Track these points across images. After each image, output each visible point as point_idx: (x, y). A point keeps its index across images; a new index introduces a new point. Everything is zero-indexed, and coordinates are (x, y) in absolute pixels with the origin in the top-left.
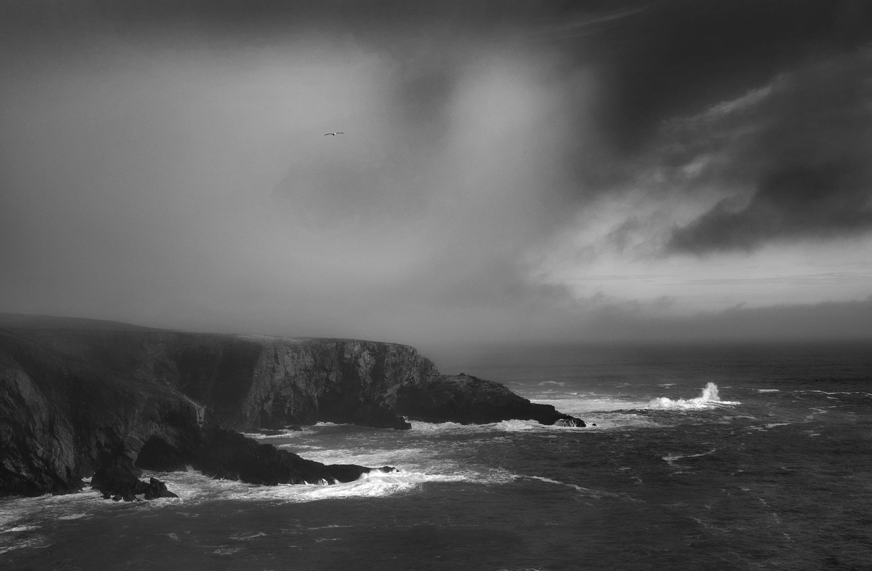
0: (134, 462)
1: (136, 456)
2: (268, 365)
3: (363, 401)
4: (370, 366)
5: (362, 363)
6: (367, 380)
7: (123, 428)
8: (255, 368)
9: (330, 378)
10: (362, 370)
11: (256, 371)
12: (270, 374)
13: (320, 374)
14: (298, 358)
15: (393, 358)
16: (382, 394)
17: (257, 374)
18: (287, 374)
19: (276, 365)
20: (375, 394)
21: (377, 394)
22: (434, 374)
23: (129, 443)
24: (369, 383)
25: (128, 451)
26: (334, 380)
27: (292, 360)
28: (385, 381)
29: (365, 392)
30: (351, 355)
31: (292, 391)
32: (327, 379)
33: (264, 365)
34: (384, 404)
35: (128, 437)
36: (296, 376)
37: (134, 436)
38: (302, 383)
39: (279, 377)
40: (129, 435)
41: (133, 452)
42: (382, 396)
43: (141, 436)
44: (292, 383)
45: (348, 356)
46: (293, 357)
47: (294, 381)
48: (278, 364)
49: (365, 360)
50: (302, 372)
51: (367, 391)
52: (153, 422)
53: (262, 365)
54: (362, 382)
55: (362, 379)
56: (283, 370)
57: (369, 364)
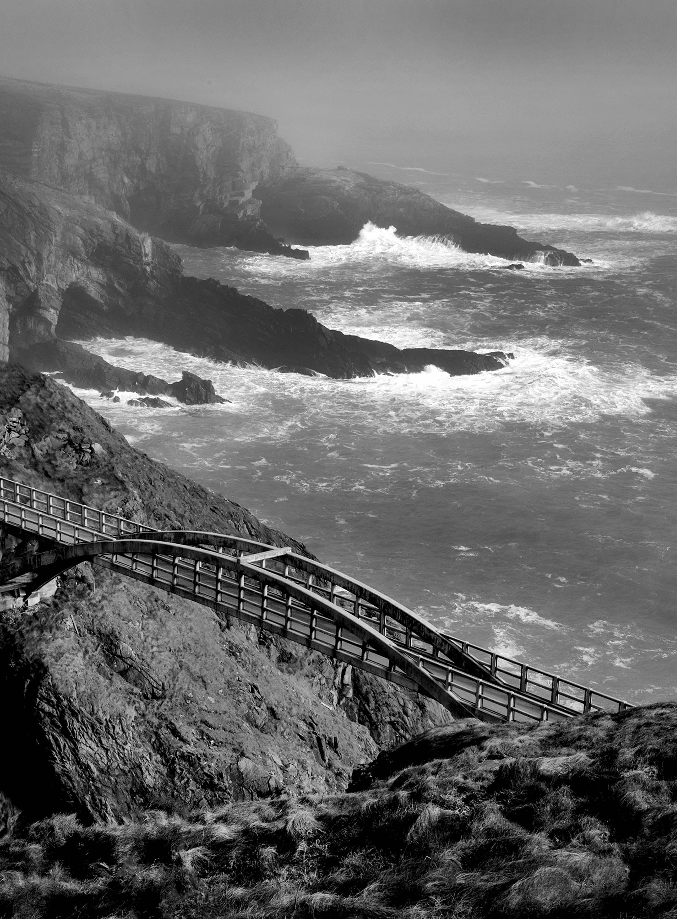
0: (53, 327)
1: (56, 317)
2: (54, 138)
3: (202, 206)
4: (213, 149)
5: (201, 145)
6: (209, 173)
7: (34, 268)
8: (34, 143)
9: (147, 166)
10: (201, 156)
11: (35, 148)
12: (57, 154)
13: (131, 158)
14: (98, 128)
15: (250, 137)
16: (235, 198)
17: (38, 153)
18: (81, 155)
19: (65, 139)
20: (224, 196)
21: (226, 197)
22: (290, 166)
23: (46, 295)
24: (212, 178)
25: (46, 309)
26: (153, 170)
27: (88, 131)
28: (238, 176)
29: (205, 192)
30: (182, 128)
31: (87, 185)
32: (142, 167)
33: (47, 137)
34: (245, 215)
35: (43, 284)
36: (94, 159)
37: (50, 283)
38: (103, 171)
39: (70, 161)
40: (44, 282)
41: (52, 311)
42: (237, 201)
43: (59, 283)
44: (88, 172)
45: (176, 130)
46: (89, 127)
47: (91, 168)
48: (70, 137)
49: (205, 140)
50: (103, 153)
51: (208, 192)
52: (76, 261)
53: (44, 138)
54: (202, 175)
55: (201, 170)
56: (76, 148)
57: (213, 146)
